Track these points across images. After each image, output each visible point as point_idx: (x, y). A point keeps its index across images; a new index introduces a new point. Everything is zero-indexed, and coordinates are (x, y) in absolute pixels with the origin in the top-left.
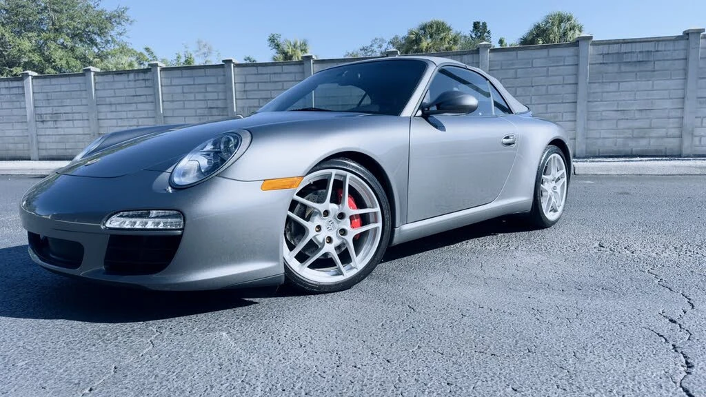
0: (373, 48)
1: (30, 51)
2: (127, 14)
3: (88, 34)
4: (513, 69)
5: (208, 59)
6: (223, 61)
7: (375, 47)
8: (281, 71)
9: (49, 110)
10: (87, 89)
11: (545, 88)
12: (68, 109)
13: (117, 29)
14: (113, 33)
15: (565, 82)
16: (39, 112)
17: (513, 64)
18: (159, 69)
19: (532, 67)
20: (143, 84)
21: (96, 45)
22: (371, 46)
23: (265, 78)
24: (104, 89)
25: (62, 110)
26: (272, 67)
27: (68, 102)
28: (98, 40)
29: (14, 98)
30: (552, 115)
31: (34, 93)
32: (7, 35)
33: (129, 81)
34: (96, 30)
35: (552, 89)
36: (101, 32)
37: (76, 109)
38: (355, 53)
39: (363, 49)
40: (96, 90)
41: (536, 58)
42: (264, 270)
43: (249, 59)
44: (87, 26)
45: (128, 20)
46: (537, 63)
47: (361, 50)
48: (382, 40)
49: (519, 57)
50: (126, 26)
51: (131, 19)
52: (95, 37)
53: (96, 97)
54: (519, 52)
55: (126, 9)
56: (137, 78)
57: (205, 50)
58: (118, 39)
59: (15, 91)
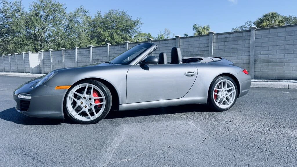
0: (246, 26)
1: (108, 37)
2: (140, 20)
3: (127, 29)
4: (268, 38)
5: (169, 36)
6: (175, 37)
7: (247, 26)
8: (168, 43)
9: (96, 58)
10: (106, 51)
11: (284, 46)
12: (101, 58)
13: (137, 27)
14: (135, 28)
15: (295, 43)
16: (93, 59)
17: (267, 36)
18: (128, 43)
19: (277, 37)
20: (122, 49)
21: (130, 33)
22: (245, 25)
23: (162, 45)
24: (112, 51)
25: (100, 58)
26: (165, 41)
27: (101, 55)
28: (131, 31)
29: (87, 54)
30: (287, 59)
31: (92, 52)
32: (101, 31)
33: (119, 48)
34: (129, 27)
35: (287, 47)
36: (131, 28)
37: (104, 58)
38: (237, 29)
39: (241, 27)
40: (109, 51)
41: (279, 32)
42: (56, 114)
43: (185, 34)
44: (126, 27)
45: (140, 23)
46: (280, 34)
47: (240, 27)
48: (251, 22)
49: (270, 32)
50: (140, 25)
51: (141, 23)
52: (130, 30)
53: (109, 54)
54: (270, 30)
55: (140, 19)
56: (121, 47)
57: (168, 33)
58: (137, 30)
59: (87, 52)
